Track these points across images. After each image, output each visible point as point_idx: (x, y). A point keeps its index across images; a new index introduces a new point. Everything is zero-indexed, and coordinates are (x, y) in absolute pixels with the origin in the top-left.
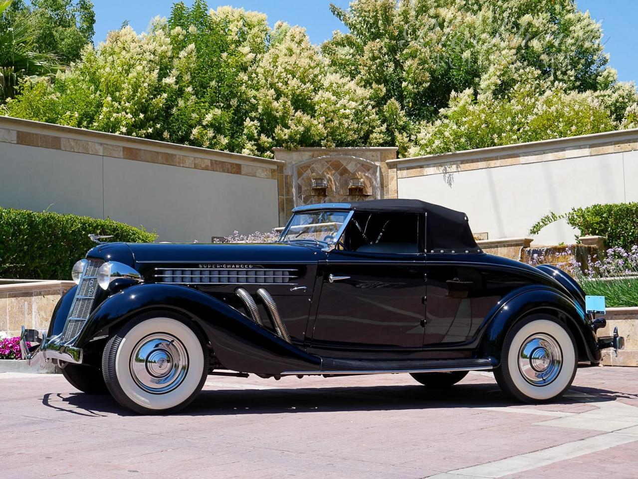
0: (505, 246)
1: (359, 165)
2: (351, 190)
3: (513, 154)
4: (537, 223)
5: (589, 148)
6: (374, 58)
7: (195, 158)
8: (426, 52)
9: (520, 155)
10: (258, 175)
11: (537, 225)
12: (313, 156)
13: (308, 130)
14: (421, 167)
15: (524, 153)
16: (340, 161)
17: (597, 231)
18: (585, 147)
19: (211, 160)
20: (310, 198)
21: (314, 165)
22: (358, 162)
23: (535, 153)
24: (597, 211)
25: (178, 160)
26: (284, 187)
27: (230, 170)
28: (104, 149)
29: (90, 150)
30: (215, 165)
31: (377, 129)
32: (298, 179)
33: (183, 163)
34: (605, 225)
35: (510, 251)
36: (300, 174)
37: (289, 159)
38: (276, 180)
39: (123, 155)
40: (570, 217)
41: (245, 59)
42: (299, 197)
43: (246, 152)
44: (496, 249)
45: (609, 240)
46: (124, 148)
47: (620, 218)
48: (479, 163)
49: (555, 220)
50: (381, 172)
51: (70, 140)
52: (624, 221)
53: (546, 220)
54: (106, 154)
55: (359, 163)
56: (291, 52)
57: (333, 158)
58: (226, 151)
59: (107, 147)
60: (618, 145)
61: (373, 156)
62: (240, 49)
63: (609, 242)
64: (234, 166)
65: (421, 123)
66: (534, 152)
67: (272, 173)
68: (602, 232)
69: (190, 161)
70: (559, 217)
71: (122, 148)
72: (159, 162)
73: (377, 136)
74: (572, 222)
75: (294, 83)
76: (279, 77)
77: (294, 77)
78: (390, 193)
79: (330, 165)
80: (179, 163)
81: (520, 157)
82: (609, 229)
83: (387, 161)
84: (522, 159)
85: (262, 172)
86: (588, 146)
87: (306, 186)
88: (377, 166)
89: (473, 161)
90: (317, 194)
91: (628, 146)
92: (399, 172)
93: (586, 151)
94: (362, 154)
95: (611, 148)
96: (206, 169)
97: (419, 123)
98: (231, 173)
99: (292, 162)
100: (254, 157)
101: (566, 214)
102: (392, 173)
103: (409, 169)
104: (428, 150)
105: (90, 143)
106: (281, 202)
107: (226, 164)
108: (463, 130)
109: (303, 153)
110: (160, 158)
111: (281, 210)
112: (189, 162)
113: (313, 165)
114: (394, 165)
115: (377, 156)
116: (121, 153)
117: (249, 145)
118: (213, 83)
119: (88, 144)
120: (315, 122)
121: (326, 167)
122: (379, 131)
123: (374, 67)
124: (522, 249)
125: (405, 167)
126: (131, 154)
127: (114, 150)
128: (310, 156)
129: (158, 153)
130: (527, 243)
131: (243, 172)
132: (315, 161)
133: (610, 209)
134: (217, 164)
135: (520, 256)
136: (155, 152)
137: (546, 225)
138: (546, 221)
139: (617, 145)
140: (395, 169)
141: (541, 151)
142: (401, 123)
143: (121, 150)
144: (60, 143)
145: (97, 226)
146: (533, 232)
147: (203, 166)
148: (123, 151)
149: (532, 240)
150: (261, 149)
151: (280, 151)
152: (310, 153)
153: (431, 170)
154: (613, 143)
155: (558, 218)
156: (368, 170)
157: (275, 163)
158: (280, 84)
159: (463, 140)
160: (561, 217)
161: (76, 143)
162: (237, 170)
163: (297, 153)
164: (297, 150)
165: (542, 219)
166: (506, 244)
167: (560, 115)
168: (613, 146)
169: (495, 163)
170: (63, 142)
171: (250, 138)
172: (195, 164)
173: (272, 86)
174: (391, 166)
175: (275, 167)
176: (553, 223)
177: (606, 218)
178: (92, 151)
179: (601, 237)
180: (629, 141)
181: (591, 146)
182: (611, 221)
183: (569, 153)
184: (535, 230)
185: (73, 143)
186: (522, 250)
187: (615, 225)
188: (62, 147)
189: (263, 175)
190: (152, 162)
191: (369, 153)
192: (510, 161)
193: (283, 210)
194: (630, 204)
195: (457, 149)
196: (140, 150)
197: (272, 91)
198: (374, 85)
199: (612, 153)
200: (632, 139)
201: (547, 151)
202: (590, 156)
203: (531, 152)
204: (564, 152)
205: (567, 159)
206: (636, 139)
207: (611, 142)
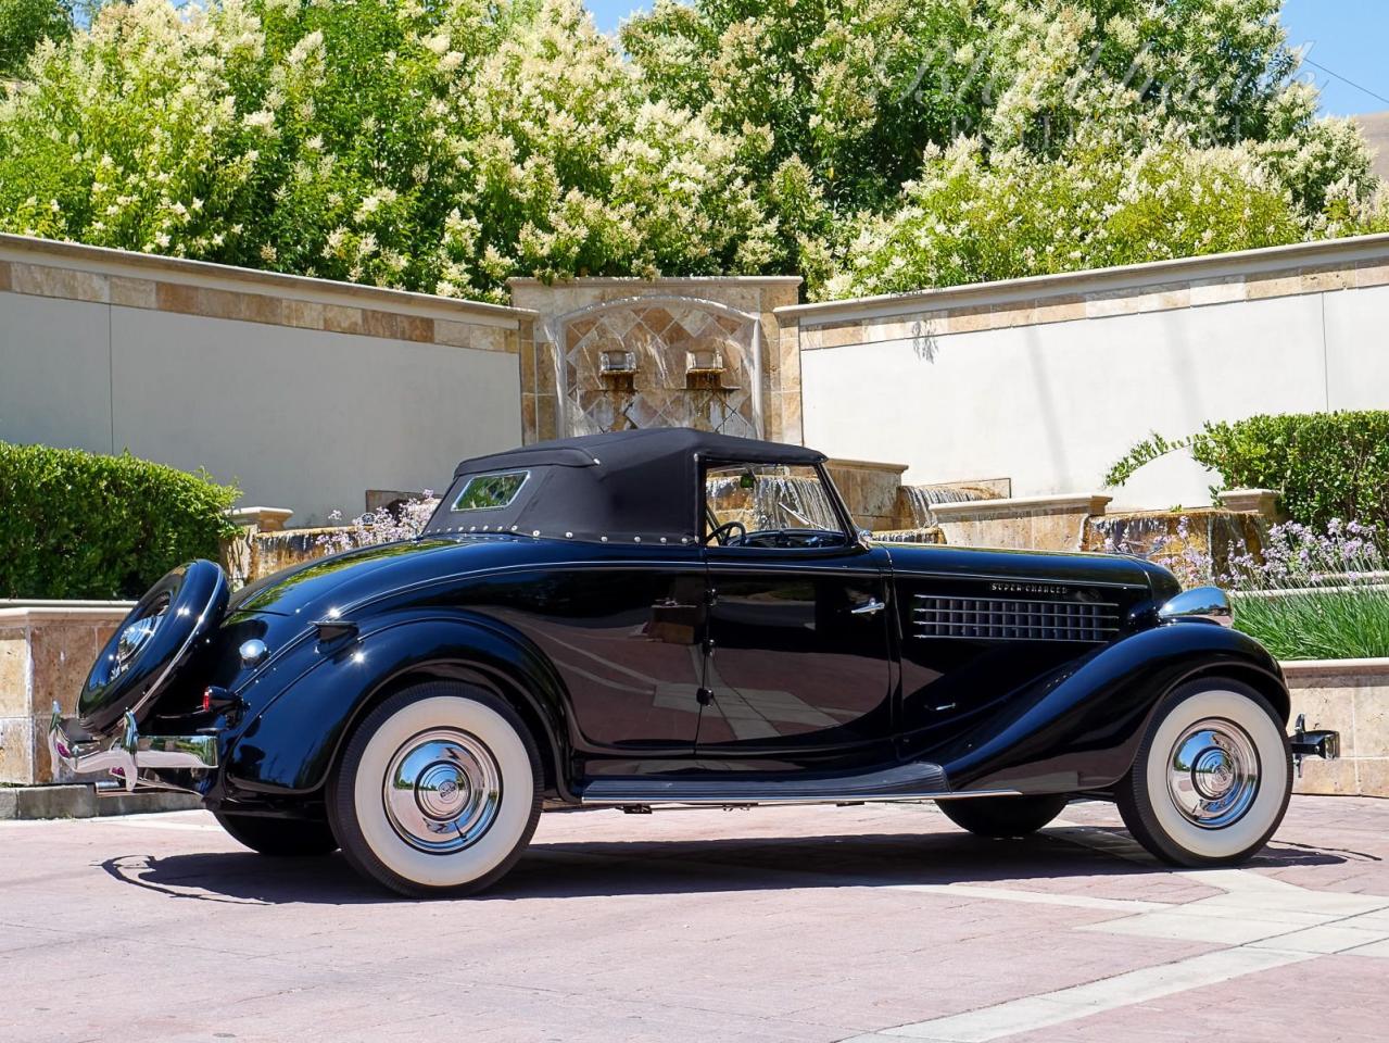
0: (1046, 514)
1: (710, 319)
2: (692, 377)
3: (1070, 296)
4: (1121, 461)
5: (1246, 281)
6: (744, 63)
7: (325, 306)
8: (865, 47)
9: (1087, 297)
10: (472, 342)
11: (1122, 465)
12: (603, 299)
13: (595, 234)
14: (856, 323)
15: (1095, 292)
16: (667, 309)
17: (1261, 478)
18: (1235, 279)
19: (363, 310)
20: (596, 397)
21: (605, 320)
22: (709, 310)
23: (1121, 293)
24: (1261, 432)
25: (286, 312)
26: (535, 371)
27: (408, 332)
28: (111, 288)
29: (80, 290)
30: (372, 322)
31: (755, 229)
32: (567, 353)
33: (297, 319)
34: (1279, 464)
35: (1058, 524)
36: (571, 342)
37: (545, 305)
38: (517, 356)
39: (158, 301)
40: (1199, 445)
41: (440, 67)
42: (569, 395)
43: (445, 290)
44: (1026, 519)
45: (1289, 499)
46: (160, 286)
47: (1314, 448)
48: (991, 315)
49: (1163, 453)
50: (762, 335)
51: (33, 267)
52: (1322, 454)
53: (1144, 452)
54: (117, 301)
55: (712, 315)
56: (552, 51)
57: (649, 303)
58: (400, 290)
59: (119, 283)
60: (1313, 276)
61: (743, 298)
62: (426, 41)
64: (418, 322)
65: (859, 215)
66: (1119, 289)
67: (506, 338)
68: (1273, 478)
69: (314, 314)
70: (1173, 445)
71: (154, 286)
72: (242, 316)
73: (756, 248)
74: (1203, 456)
75: (560, 122)
76: (527, 108)
77: (560, 108)
78: (783, 383)
79: (644, 319)
80: (288, 318)
81: (1085, 301)
82: (1289, 472)
83: (776, 310)
84: (1091, 307)
85: (484, 334)
86: (1243, 278)
87: (586, 368)
88: (752, 322)
89: (976, 311)
90: (612, 387)
91: (1335, 278)
92: (803, 334)
93: (1238, 290)
94: (718, 293)
95: (1294, 283)
96: (352, 330)
97: (855, 216)
98: (410, 339)
99: (552, 313)
100: (465, 301)
101: (1188, 438)
102: (788, 336)
103: (828, 328)
104: (872, 282)
105: (78, 274)
106: (528, 405)
107: (399, 319)
108: (957, 236)
109: (578, 290)
110: (243, 307)
111: (527, 425)
112: (311, 315)
113: (602, 320)
114: (792, 319)
115: (753, 298)
116: (153, 297)
117: (455, 271)
118: (369, 123)
119: (74, 277)
120: (613, 216)
121: (633, 324)
122: (762, 235)
123: (745, 83)
124: (1087, 520)
125: (818, 325)
126: (176, 300)
127: (135, 289)
128: (595, 297)
129: (237, 295)
130: (1097, 506)
131: (438, 338)
132: (609, 309)
133: (1290, 425)
134: (377, 320)
135: (1081, 535)
136: (231, 293)
137: (1142, 463)
138: (1142, 454)
139: (1309, 276)
140: (796, 329)
141: (1136, 287)
142: (812, 216)
143: (151, 290)
144: (9, 278)
145: (101, 470)
146: (1113, 481)
147: (345, 324)
148: (157, 294)
149: (1111, 499)
150: (481, 280)
151: (526, 285)
152: (597, 292)
153: (877, 331)
154: (1300, 271)
155: (1170, 448)
156: (733, 331)
157: (512, 315)
158: (527, 125)
159: (956, 260)
160: (1178, 446)
161: (48, 274)
162: (425, 334)
163: (566, 290)
164: (566, 284)
165: (1133, 451)
166: (1048, 508)
167: (1179, 202)
168: (1299, 278)
169: (1028, 317)
170: (16, 271)
171: (457, 255)
172: (325, 321)
173: (509, 128)
174: (786, 321)
175: (513, 324)
176: (1160, 459)
177: (1282, 448)
178: (85, 292)
179: (1270, 491)
180: (1337, 267)
181: (1250, 278)
182: (1292, 453)
183: (1199, 294)
184: (1119, 474)
185: (39, 277)
186: (1087, 522)
187: (1302, 464)
188: (15, 286)
189: (485, 343)
190: (224, 318)
191: (733, 291)
192: (1062, 310)
193: (533, 424)
194: (1336, 414)
195: (941, 281)
196: (197, 288)
197: (509, 141)
198: (747, 127)
199: (1298, 294)
200: (1345, 263)
201: (1148, 289)
202: (1247, 301)
203: (1110, 291)
204: (1187, 291)
205: (1194, 306)
206: (1354, 262)
207: (1297, 268)
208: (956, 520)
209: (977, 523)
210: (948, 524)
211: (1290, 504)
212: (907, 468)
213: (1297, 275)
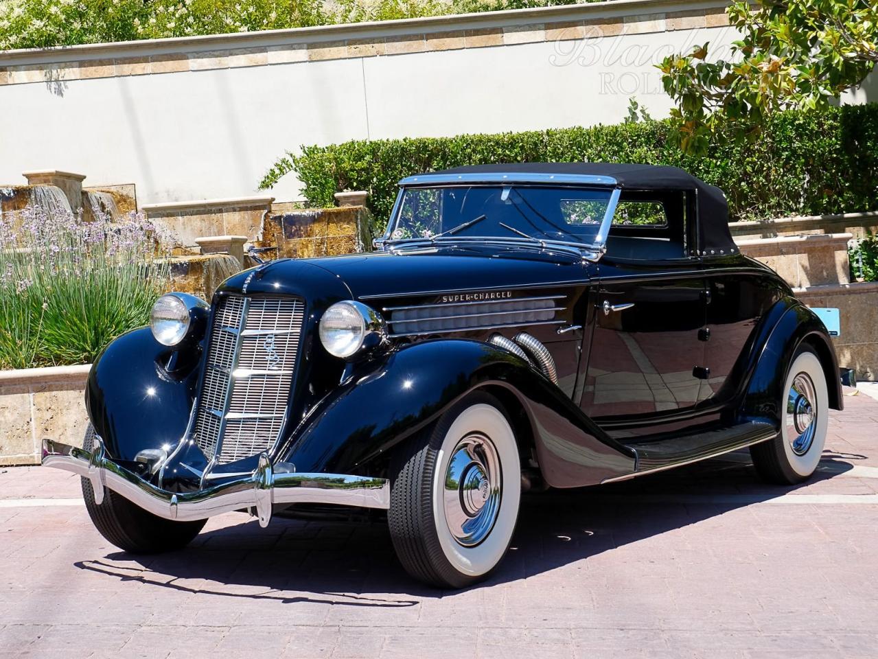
0: (234, 210)
3: (176, 54)
4: (270, 171)
5: (307, 49)
9: (189, 55)
11: (271, 174)
15: (195, 52)
17: (355, 184)
18: (299, 46)
23: (216, 53)
34: (368, 174)
35: (244, 218)
44: (219, 215)
45: (375, 197)
48: (114, 66)
52: (397, 167)
60: (355, 46)
63: (374, 201)
66: (212, 51)
68: (363, 185)
81: (188, 59)
82: (375, 179)
84: (193, 63)
86: (305, 45)
89: (101, 63)
91: (370, 48)
93: (304, 54)
95: (343, 51)
124: (265, 214)
133: (374, 149)
135: (262, 225)
137: (283, 173)
138: (283, 166)
139: (353, 46)
141: (227, 50)
149: (273, 199)
153: (21, 76)
154: (346, 42)
165: (277, 164)
166: (235, 206)
168: (346, 48)
169: (144, 68)
179: (361, 193)
180: (372, 41)
181: (311, 46)
183: (273, 56)
184: (269, 181)
187: (383, 173)
192: (170, 65)
194: (405, 140)
195: (68, 40)
199: (346, 58)
200: (377, 38)
201: (237, 51)
202: (309, 62)
203: (206, 51)
204: (265, 54)
205: (271, 64)
206: (383, 37)
207: (344, 41)
208: (162, 216)
209: (180, 218)
210: (156, 219)
211: (376, 201)
212: (85, 177)
213: (345, 46)
